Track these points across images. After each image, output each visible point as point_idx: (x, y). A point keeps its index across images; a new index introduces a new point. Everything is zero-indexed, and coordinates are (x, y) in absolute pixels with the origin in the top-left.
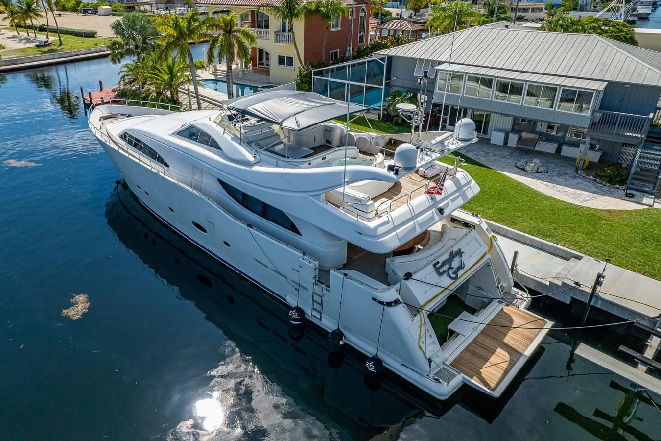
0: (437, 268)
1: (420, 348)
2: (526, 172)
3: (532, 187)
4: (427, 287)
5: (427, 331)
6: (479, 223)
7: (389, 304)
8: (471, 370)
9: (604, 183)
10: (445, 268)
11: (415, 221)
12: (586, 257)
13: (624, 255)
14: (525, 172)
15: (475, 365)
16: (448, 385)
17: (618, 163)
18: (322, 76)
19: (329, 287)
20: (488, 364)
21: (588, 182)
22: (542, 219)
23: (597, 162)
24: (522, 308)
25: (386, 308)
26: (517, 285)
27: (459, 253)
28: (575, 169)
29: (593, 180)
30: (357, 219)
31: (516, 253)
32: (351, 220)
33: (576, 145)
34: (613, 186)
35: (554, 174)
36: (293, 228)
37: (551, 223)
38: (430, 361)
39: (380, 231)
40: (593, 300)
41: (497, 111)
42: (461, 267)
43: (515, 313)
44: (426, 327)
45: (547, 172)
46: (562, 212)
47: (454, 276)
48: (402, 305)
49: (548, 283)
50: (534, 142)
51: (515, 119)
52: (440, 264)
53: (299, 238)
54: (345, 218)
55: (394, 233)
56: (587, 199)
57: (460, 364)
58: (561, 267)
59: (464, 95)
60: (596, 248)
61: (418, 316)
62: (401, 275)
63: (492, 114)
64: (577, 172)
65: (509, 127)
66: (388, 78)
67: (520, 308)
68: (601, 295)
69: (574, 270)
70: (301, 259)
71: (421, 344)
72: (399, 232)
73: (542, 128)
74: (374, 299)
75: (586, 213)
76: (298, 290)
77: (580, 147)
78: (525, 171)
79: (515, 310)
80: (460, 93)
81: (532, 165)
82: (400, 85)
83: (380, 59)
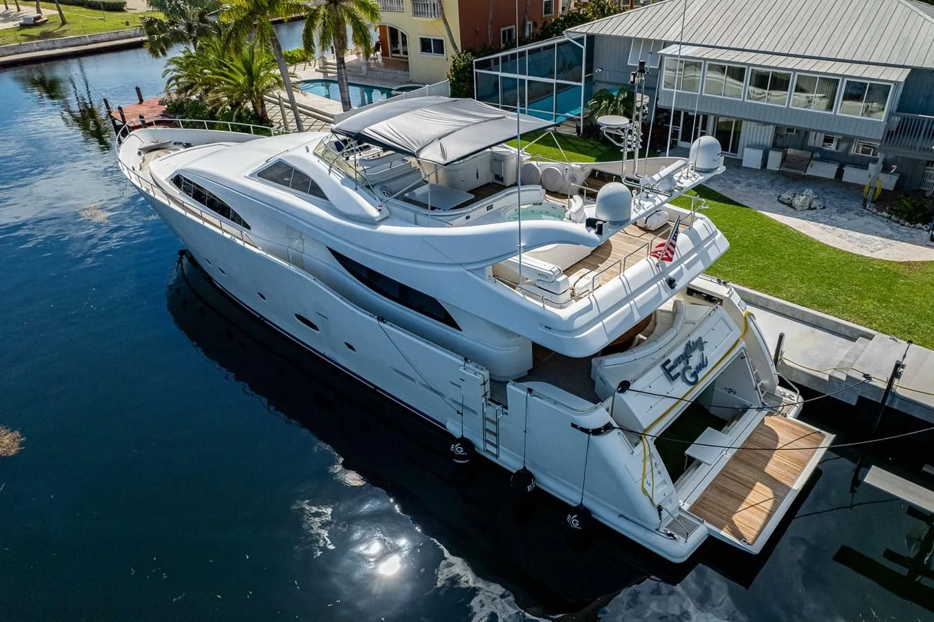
0: (667, 369)
1: (645, 491)
2: (795, 209)
3: (803, 232)
4: (653, 400)
5: (654, 466)
6: (728, 296)
7: (597, 432)
8: (719, 516)
9: (902, 221)
10: (678, 369)
11: (632, 302)
12: (878, 335)
13: (929, 329)
14: (791, 210)
15: (724, 508)
16: (686, 542)
17: (920, 190)
18: (490, 70)
19: (506, 408)
20: (744, 506)
21: (881, 221)
22: (817, 280)
23: (892, 189)
24: (791, 416)
25: (591, 436)
26: (783, 383)
27: (700, 344)
28: (862, 201)
29: (887, 218)
30: (541, 305)
31: (781, 337)
32: (532, 307)
33: (862, 165)
34: (913, 225)
35: (834, 210)
36: (449, 320)
37: (830, 285)
38: (660, 509)
39: (579, 322)
40: (889, 399)
41: (752, 118)
42: (702, 365)
43: (781, 425)
44: (653, 460)
45: (824, 208)
46: (846, 268)
47: (692, 380)
48: (616, 431)
49: (827, 378)
50: (805, 164)
51: (778, 128)
52: (671, 364)
53: (458, 334)
54: (525, 304)
55: (601, 324)
56: (880, 246)
57: (703, 508)
58: (845, 352)
59: (703, 94)
60: (892, 321)
61: (640, 446)
62: (614, 385)
63: (744, 122)
64: (865, 207)
65: (768, 141)
66: (590, 69)
67: (788, 417)
68: (899, 391)
69: (862, 356)
70: (461, 369)
71: (646, 486)
72: (608, 322)
73: (816, 141)
74: (574, 426)
75: (879, 268)
76: (462, 414)
77: (869, 168)
78: (792, 207)
79: (781, 421)
80: (697, 92)
81: (802, 198)
82: (607, 80)
83: (576, 40)
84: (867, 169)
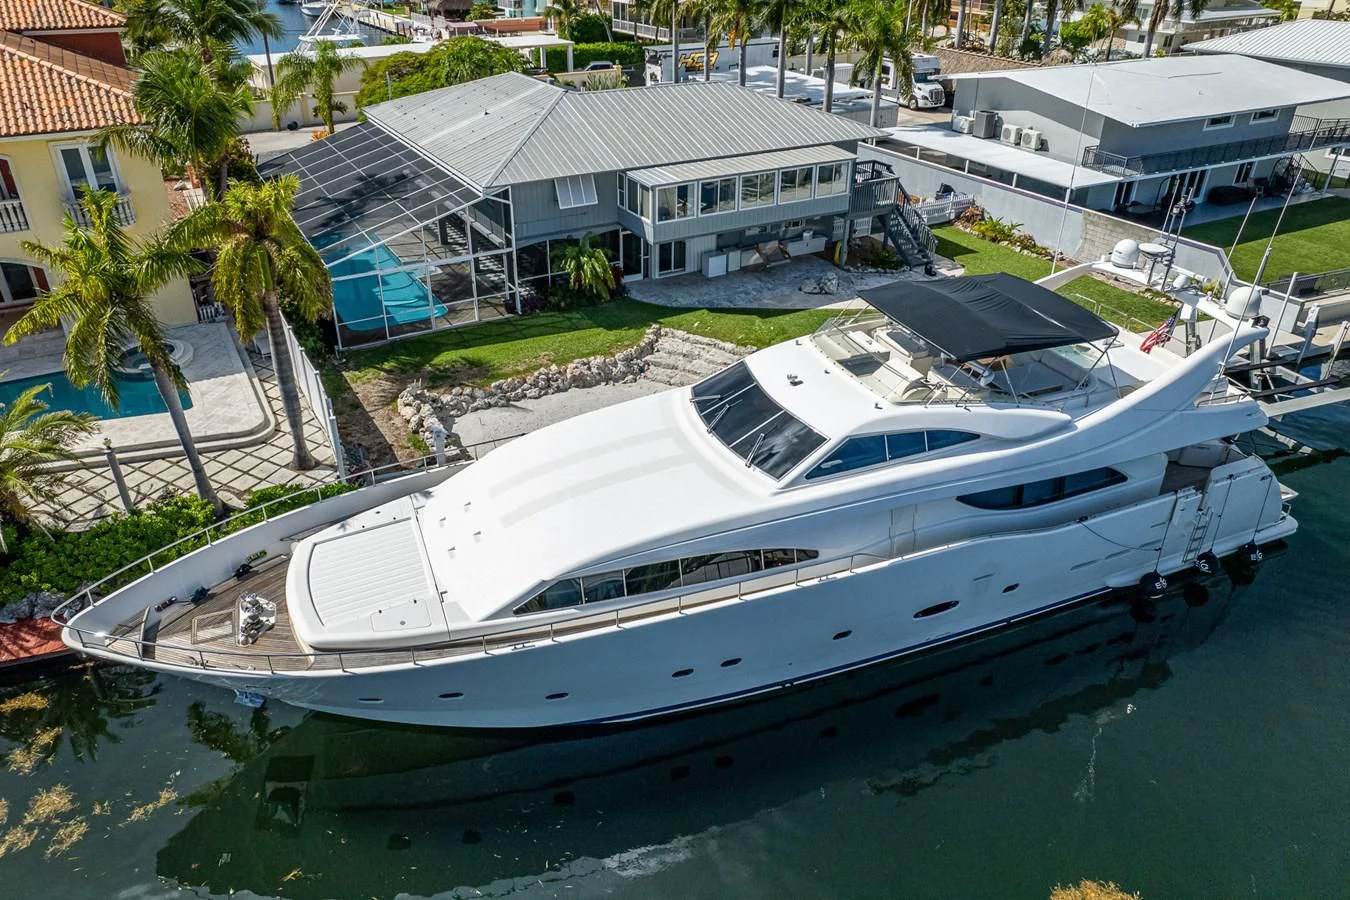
9: (888, 270)
33: (799, 237)
36: (1112, 476)
53: (1126, 485)
59: (700, 216)
65: (714, 245)
77: (804, 237)
82: (525, 235)
83: (497, 195)
84: (802, 239)
